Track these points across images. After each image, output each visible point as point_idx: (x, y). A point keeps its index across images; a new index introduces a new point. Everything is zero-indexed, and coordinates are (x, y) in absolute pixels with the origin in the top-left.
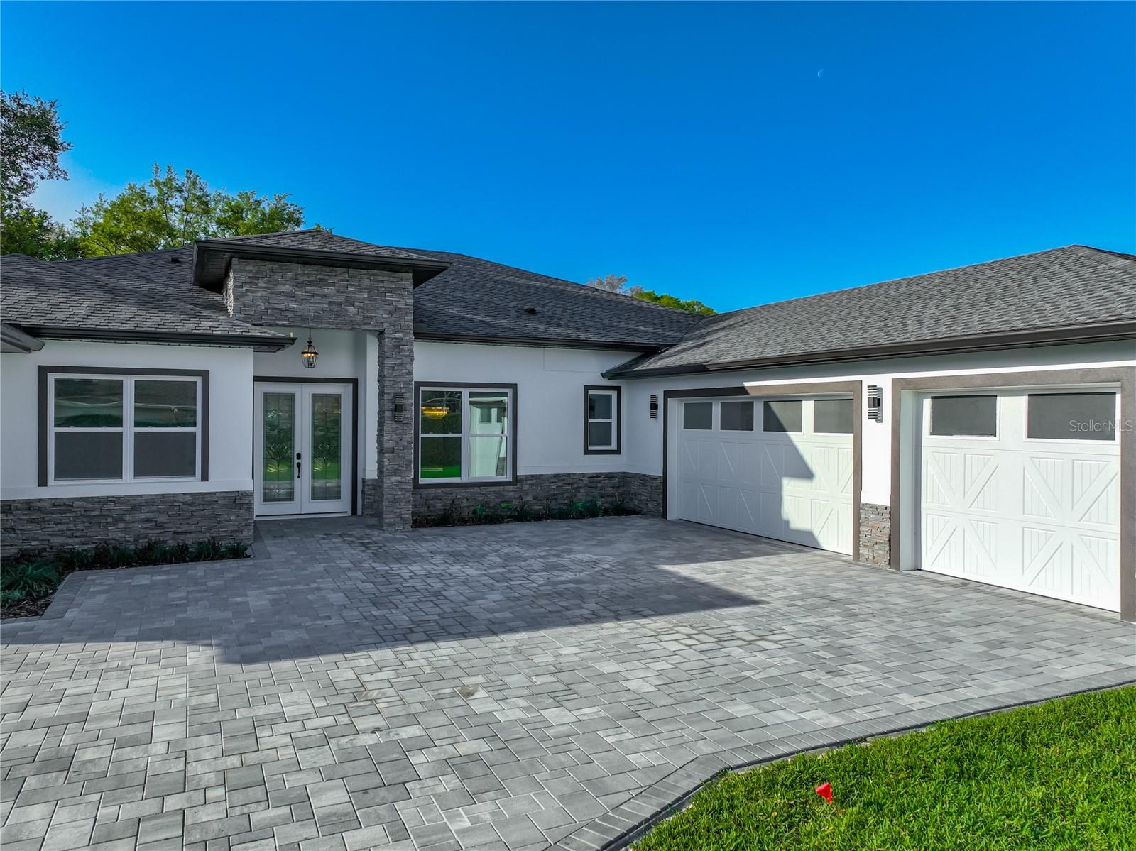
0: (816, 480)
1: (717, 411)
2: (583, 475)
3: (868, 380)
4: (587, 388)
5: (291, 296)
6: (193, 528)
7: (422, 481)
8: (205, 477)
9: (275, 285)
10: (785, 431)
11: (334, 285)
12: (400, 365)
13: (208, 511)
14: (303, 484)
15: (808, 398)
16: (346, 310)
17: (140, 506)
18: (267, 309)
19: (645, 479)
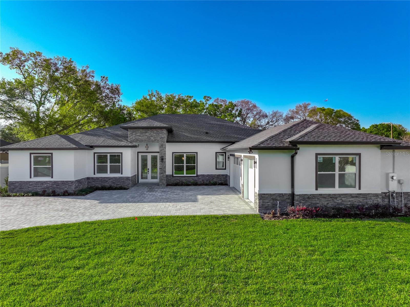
2: (215, 175)
4: (216, 153)
5: (140, 136)
6: (120, 184)
7: (174, 175)
8: (122, 174)
9: (136, 134)
11: (148, 133)
12: (163, 149)
13: (122, 180)
14: (149, 175)
16: (151, 138)
18: (135, 139)
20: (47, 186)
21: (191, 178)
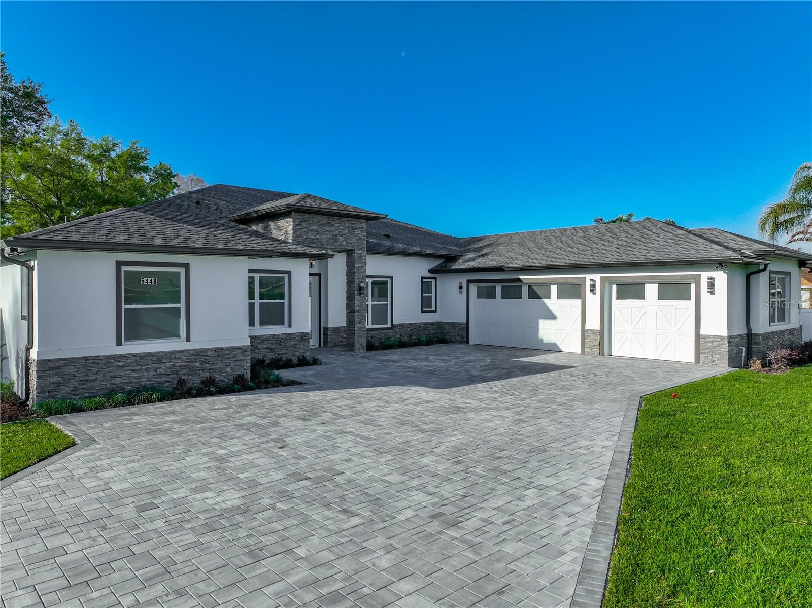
0: (558, 320)
1: (499, 290)
2: (421, 324)
3: (589, 277)
4: (423, 278)
5: (316, 231)
6: (285, 352)
8: (290, 326)
9: (310, 226)
10: (541, 299)
11: (334, 226)
12: (361, 267)
13: (292, 343)
15: (554, 284)
16: (339, 239)
17: (264, 340)
18: (307, 238)
19: (454, 325)
20: (174, 365)
21: (383, 331)
